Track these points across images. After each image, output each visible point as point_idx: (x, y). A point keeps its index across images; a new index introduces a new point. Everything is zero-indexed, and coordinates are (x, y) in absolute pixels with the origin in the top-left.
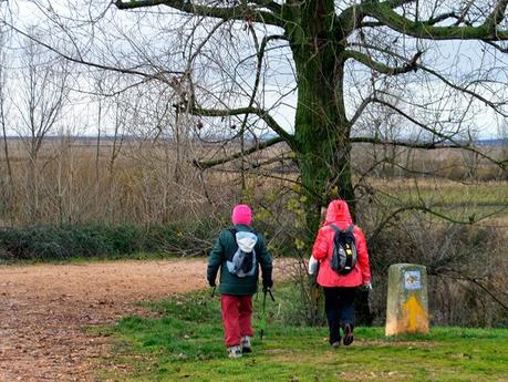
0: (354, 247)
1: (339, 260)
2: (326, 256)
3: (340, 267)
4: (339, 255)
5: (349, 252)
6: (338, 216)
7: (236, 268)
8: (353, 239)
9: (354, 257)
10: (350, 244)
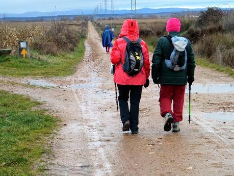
0: (141, 54)
1: (130, 64)
2: (120, 61)
3: (130, 69)
4: (130, 60)
5: (138, 58)
6: (130, 31)
7: (173, 63)
8: (140, 49)
9: (142, 62)
10: (138, 52)
